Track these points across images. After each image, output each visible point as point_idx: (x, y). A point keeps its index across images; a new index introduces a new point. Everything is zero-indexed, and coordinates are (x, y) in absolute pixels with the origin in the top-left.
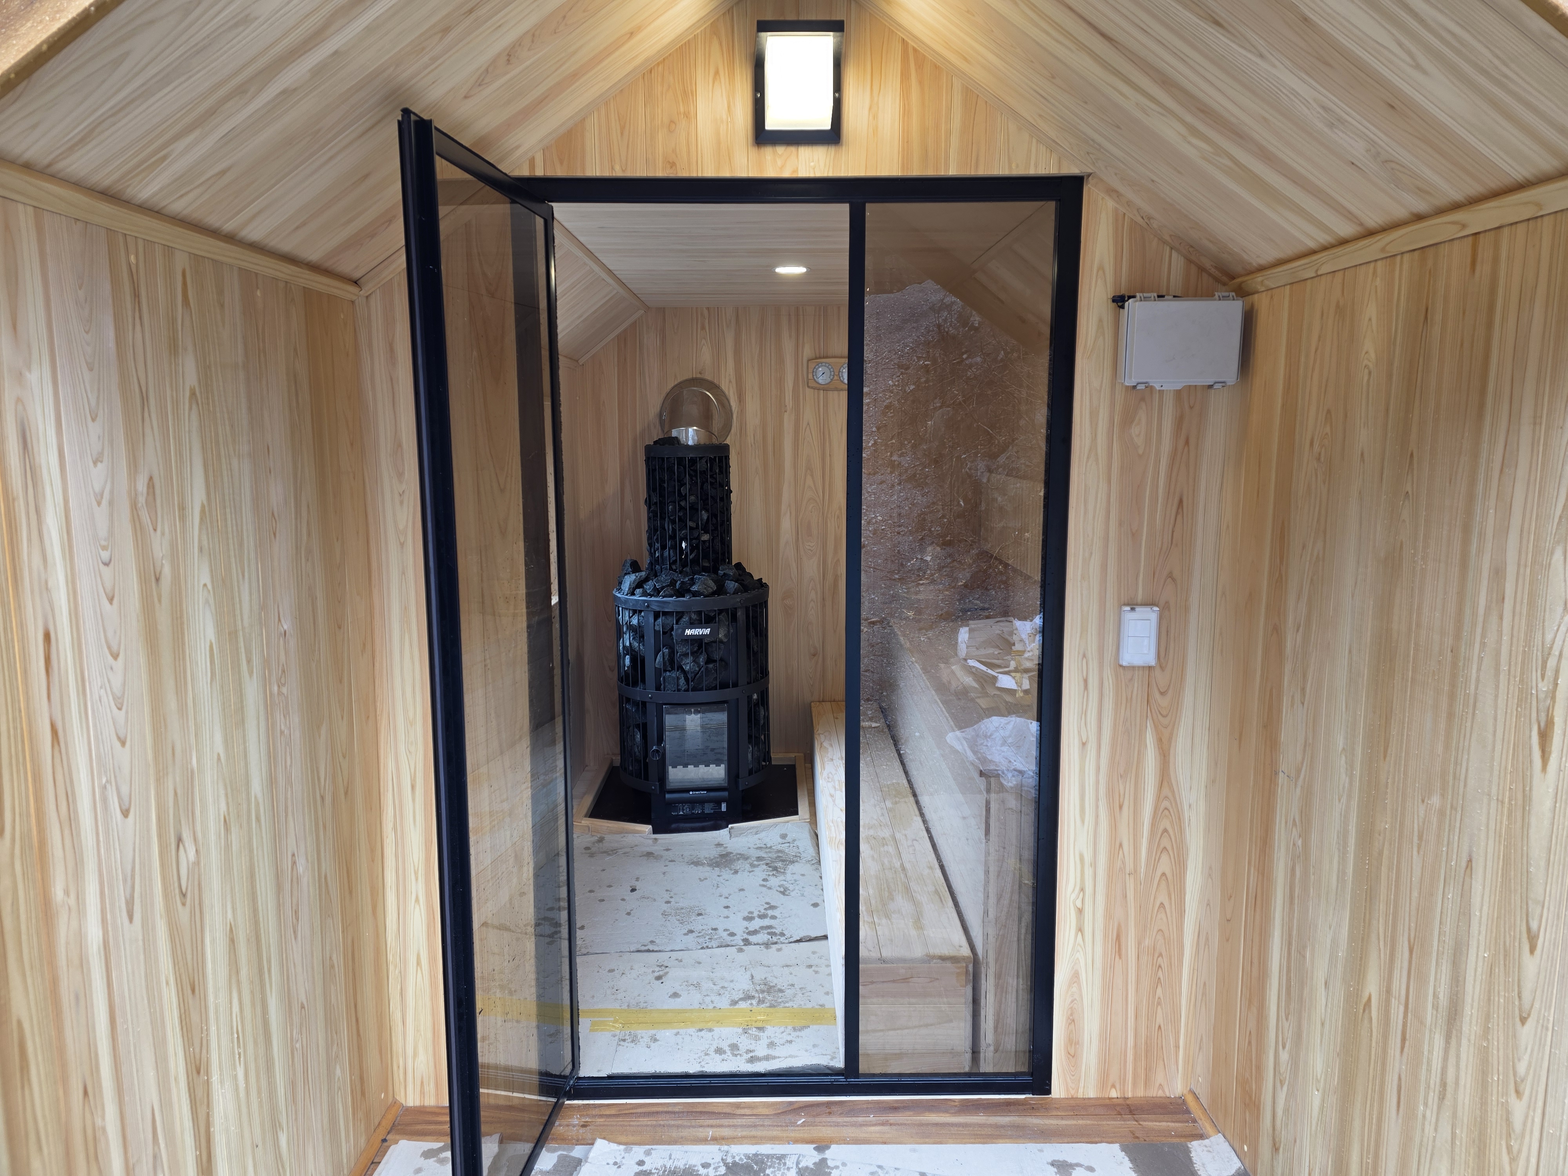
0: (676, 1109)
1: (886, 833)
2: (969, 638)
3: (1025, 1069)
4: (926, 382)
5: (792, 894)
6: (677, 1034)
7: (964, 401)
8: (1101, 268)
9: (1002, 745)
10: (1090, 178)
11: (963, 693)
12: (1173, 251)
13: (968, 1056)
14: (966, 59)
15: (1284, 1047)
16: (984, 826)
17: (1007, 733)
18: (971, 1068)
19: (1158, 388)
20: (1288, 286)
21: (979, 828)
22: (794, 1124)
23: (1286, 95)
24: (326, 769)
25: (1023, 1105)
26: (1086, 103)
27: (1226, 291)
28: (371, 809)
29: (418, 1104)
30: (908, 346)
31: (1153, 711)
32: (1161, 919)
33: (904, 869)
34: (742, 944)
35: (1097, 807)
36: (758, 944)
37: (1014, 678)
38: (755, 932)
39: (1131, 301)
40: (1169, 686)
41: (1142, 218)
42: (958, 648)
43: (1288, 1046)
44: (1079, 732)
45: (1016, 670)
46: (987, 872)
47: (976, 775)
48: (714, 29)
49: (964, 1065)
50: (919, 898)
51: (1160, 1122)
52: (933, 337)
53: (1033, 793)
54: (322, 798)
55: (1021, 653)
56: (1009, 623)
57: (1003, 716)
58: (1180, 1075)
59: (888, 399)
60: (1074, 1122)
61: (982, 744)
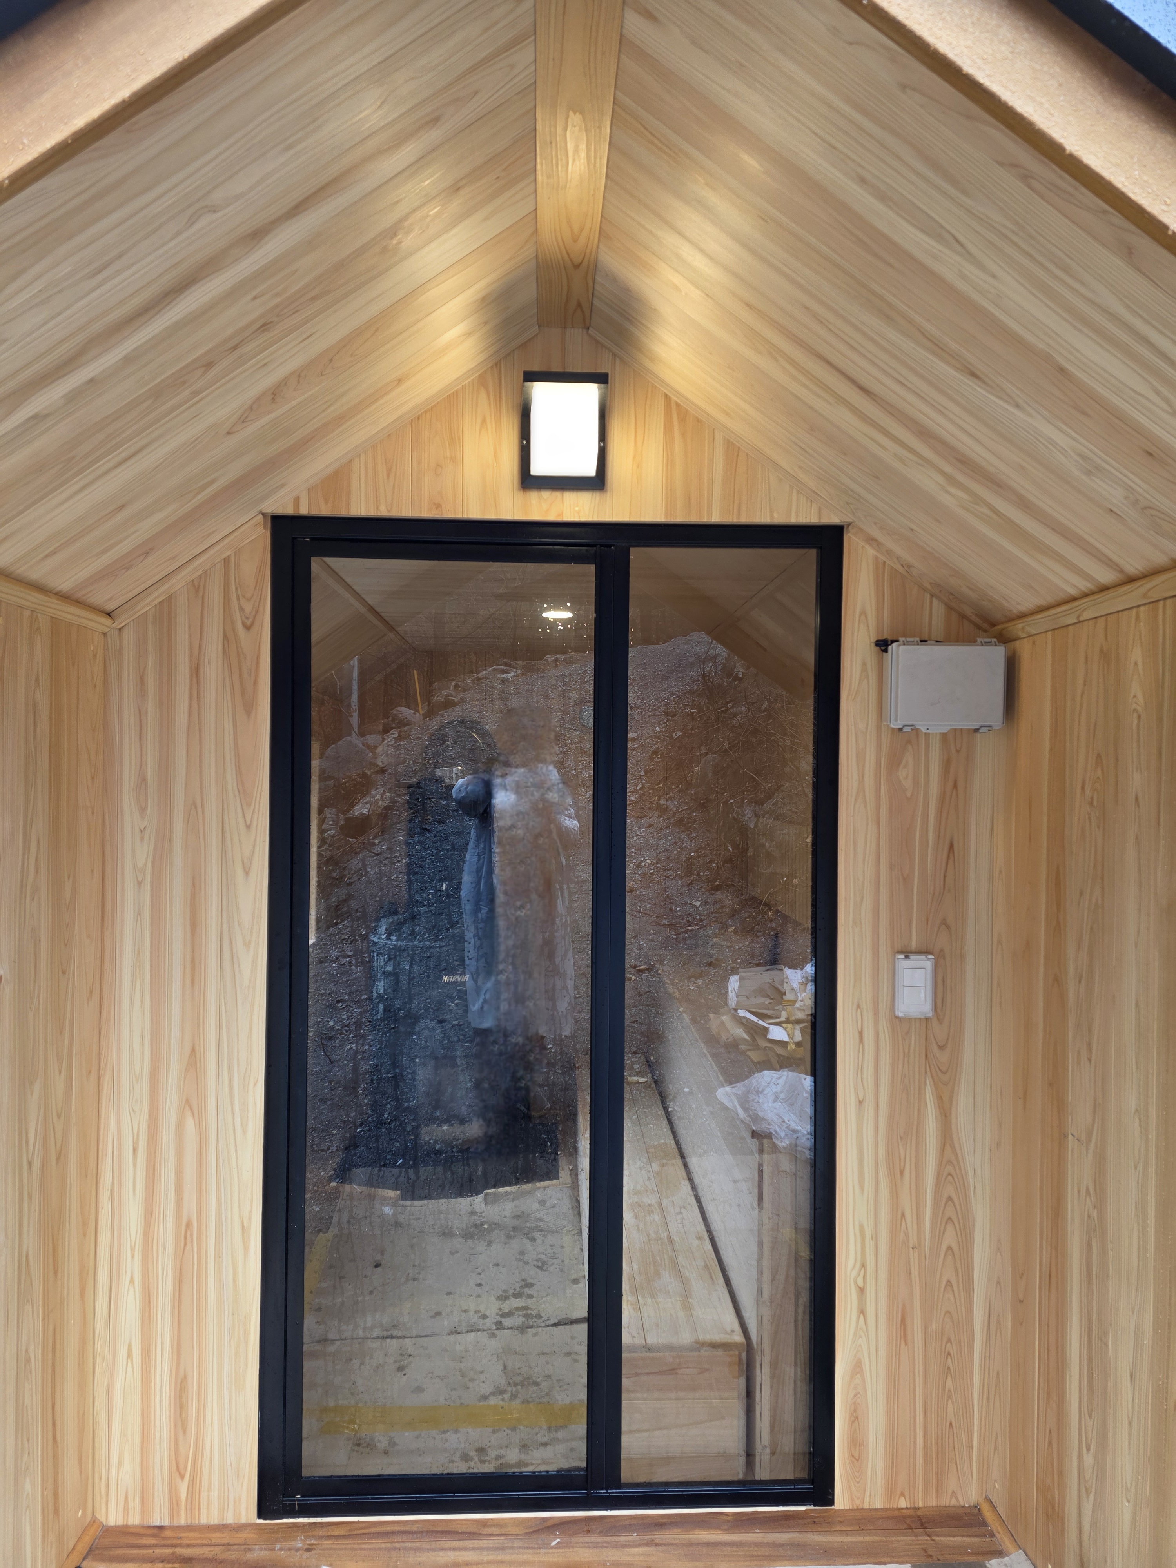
0: (415, 1528)
1: (651, 1199)
2: (740, 987)
3: (803, 1475)
4: (692, 729)
5: (552, 1269)
6: (418, 1437)
7: (730, 748)
8: (863, 613)
9: (775, 1101)
10: (850, 527)
11: (733, 1045)
12: (934, 600)
13: (742, 1460)
14: (727, 414)
15: (1088, 1450)
16: (756, 1190)
17: (779, 1088)
18: (746, 1474)
19: (924, 731)
20: (1050, 633)
21: (750, 1193)
22: (547, 1545)
23: (1043, 444)
24: (36, 1130)
25: (803, 1518)
26: (845, 454)
27: (988, 637)
28: (86, 1176)
29: (120, 1522)
30: (674, 694)
31: (932, 1066)
32: (949, 1299)
33: (671, 1241)
34: (495, 1328)
35: (877, 1173)
36: (511, 1328)
37: (785, 1029)
38: (509, 1314)
39: (894, 645)
40: (948, 1039)
41: (902, 566)
42: (728, 997)
43: (1092, 1447)
44: (856, 1089)
45: (788, 1021)
46: (761, 1245)
47: (747, 1136)
48: (482, 381)
49: (735, 1471)
50: (688, 1275)
51: (955, 1536)
52: (698, 686)
53: (808, 1154)
54: (30, 1164)
55: (793, 1003)
56: (779, 972)
57: (775, 1070)
58: (974, 1481)
59: (655, 744)
60: (860, 1539)
61: (753, 1100)
